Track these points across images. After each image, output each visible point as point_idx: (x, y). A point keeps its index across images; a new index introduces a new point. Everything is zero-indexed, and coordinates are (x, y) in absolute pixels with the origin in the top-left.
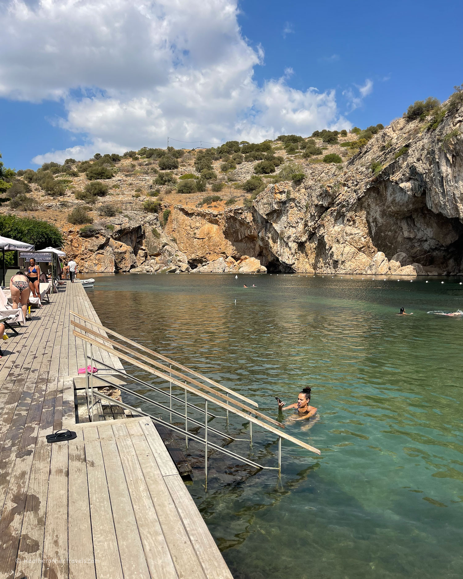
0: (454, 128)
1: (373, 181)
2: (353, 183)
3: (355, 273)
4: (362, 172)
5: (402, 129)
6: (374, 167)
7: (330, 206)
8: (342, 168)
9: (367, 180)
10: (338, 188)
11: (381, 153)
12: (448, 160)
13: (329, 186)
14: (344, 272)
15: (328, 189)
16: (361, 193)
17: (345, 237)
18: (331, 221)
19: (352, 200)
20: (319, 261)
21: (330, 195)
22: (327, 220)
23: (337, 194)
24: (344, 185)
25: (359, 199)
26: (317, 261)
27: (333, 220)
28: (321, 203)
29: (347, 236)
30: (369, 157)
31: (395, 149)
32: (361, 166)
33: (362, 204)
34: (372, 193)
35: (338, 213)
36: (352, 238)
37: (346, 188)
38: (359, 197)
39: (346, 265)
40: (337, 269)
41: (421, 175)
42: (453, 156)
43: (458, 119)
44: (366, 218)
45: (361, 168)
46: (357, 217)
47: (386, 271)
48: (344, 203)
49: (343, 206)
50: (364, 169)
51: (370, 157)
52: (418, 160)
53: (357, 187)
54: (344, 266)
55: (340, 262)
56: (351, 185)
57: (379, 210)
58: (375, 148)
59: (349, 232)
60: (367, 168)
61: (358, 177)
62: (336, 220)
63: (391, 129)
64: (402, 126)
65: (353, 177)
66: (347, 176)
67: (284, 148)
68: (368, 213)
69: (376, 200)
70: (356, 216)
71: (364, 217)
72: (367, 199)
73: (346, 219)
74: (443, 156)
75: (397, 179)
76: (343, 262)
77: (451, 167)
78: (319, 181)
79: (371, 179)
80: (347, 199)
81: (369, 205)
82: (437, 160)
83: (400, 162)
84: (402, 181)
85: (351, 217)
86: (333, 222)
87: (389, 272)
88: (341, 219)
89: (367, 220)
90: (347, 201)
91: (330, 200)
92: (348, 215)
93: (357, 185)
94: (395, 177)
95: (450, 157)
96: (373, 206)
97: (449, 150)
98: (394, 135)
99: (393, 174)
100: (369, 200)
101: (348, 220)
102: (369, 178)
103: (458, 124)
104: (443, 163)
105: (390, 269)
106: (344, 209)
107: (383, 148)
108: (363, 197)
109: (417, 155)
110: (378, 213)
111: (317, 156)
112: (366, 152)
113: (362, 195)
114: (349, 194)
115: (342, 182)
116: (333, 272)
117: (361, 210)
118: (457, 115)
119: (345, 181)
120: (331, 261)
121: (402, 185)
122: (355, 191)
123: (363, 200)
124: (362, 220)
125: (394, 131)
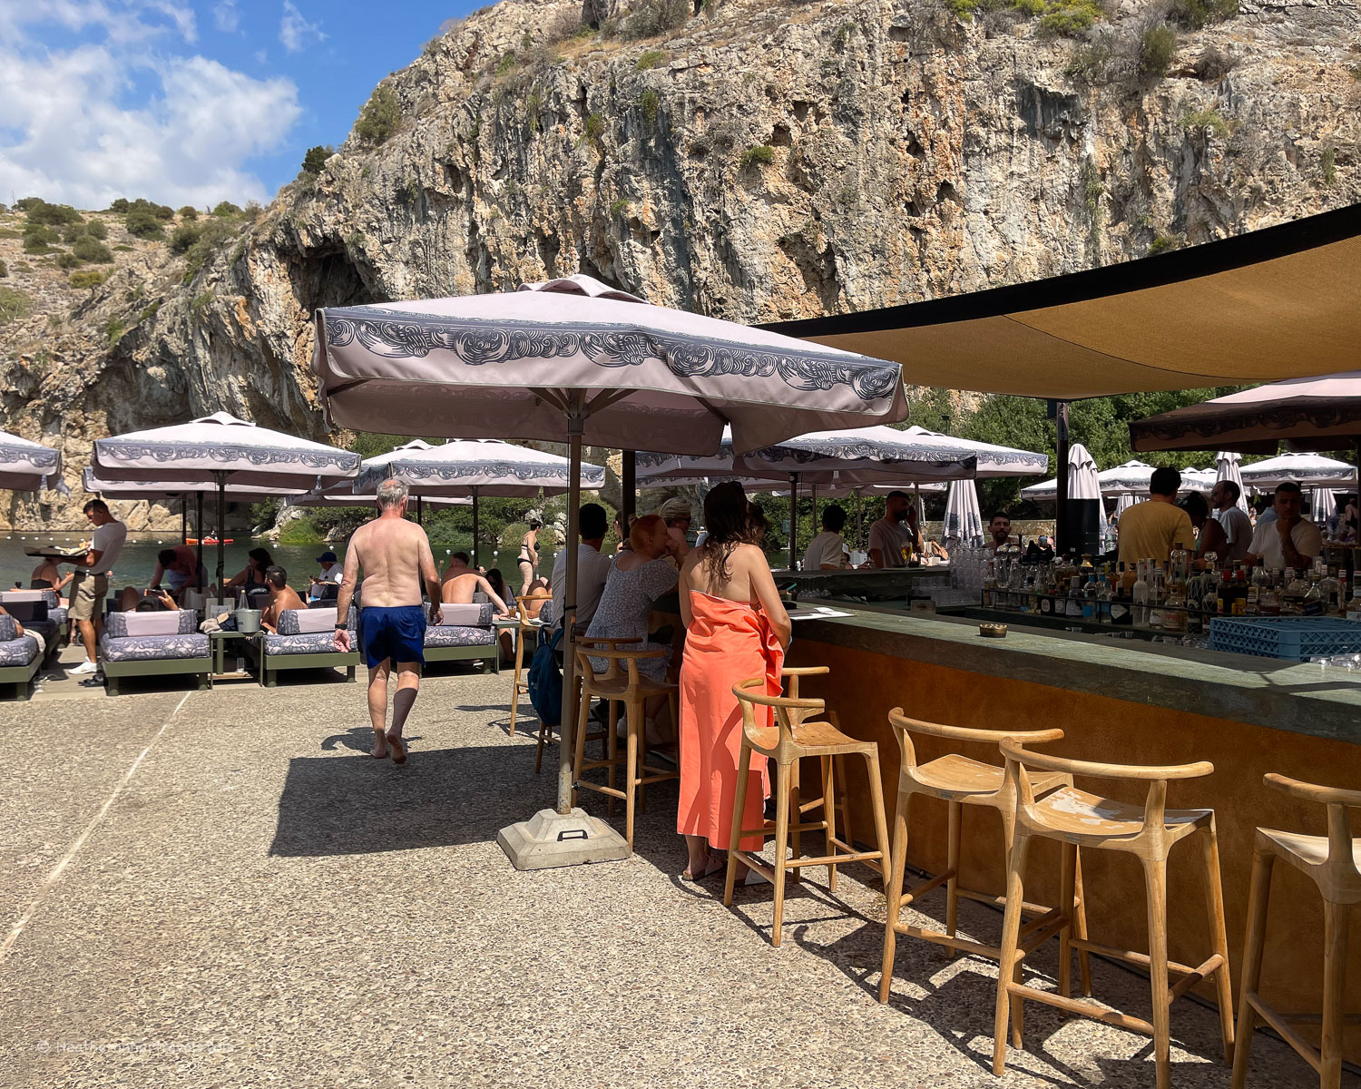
0: (208, 289)
1: (108, 356)
2: (74, 356)
3: (87, 528)
4: (91, 338)
5: (162, 267)
6: (111, 328)
7: (34, 396)
8: (60, 322)
9: (101, 353)
10: (44, 363)
11: (128, 305)
12: (204, 341)
13: (26, 358)
14: (62, 526)
15: (24, 363)
16: (91, 376)
17: (64, 459)
18: (34, 427)
19: (73, 389)
20: (19, 506)
21: (29, 376)
22: (25, 424)
23: (43, 375)
24: (57, 358)
25: (88, 387)
26: (15, 506)
27: (37, 424)
28: (13, 388)
29: (68, 457)
30: (106, 309)
31: (148, 303)
32: (89, 326)
33: (96, 396)
34: (114, 378)
35: (48, 411)
36: (80, 462)
37: (61, 364)
38: (86, 383)
39: (67, 513)
40: (49, 523)
41: (176, 357)
42: (211, 336)
43: (212, 276)
44: (108, 423)
45: (89, 330)
46: (89, 422)
47: (142, 524)
48: (57, 394)
49: (56, 399)
50: (94, 332)
51: (108, 310)
52: (171, 331)
53: (82, 365)
54: (63, 515)
55: (55, 508)
56: (71, 359)
57: (130, 410)
58: (118, 295)
59: (72, 449)
60: (100, 331)
61: (83, 346)
62: (44, 425)
63: (144, 263)
64: (163, 261)
65: (74, 344)
66: (60, 341)
67: (24, 233)
68: (111, 415)
69: (124, 391)
70: (86, 419)
71: (103, 421)
72: (104, 388)
73: (64, 424)
74: (197, 332)
75: (144, 358)
76: (61, 508)
77: (209, 352)
78: (14, 343)
79: (106, 352)
80: (63, 386)
81: (110, 400)
82: (190, 337)
83: (146, 329)
84: (150, 362)
85: (75, 421)
86: (39, 429)
87: (149, 527)
88: (54, 423)
89: (109, 429)
90: (63, 389)
91: (30, 384)
92: (68, 416)
93: (81, 360)
94: (140, 355)
95: (207, 337)
96: (118, 402)
97: (204, 323)
98: (150, 277)
99: (138, 349)
100: (110, 391)
101: (69, 426)
102: (103, 349)
103: (214, 284)
104: (199, 343)
105: (150, 520)
106: (58, 405)
107: (130, 297)
108: (95, 383)
109: (168, 321)
110: (130, 415)
111: (98, 266)
112: (102, 298)
113: (94, 380)
114: (67, 376)
115: (53, 352)
116: (43, 528)
117: (96, 408)
118: (212, 269)
119: (58, 350)
120: (37, 506)
121: (151, 370)
122: (79, 372)
123: (98, 388)
124: (100, 427)
125: (149, 268)
